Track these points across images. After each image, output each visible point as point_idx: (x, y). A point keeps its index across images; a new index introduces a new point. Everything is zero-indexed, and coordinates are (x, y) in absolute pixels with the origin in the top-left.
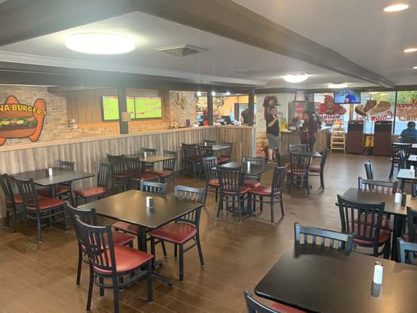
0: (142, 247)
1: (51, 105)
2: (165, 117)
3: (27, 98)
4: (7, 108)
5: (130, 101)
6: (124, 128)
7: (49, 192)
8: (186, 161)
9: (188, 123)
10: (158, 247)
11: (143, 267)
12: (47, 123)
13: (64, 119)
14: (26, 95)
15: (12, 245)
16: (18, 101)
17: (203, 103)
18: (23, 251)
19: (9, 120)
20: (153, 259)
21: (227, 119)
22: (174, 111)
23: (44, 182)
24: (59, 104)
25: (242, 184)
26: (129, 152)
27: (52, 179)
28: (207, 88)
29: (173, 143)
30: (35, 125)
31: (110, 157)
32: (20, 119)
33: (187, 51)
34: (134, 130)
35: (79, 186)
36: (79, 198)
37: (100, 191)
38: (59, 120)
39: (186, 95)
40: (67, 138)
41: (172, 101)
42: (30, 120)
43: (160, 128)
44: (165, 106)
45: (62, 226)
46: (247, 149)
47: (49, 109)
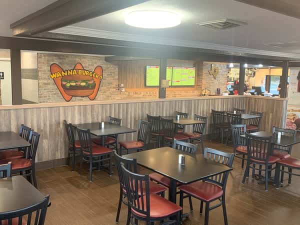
0: (172, 199)
1: (106, 72)
2: (198, 85)
3: (89, 65)
4: (75, 72)
5: (169, 71)
6: (162, 93)
7: (100, 142)
8: (214, 126)
9: (218, 92)
10: (186, 201)
11: (171, 217)
12: (102, 86)
13: (115, 83)
14: (89, 62)
15: (70, 181)
16: (83, 68)
17: (235, 73)
18: (78, 187)
19: (76, 82)
20: (181, 212)
21: (258, 90)
22: (206, 80)
23: (98, 133)
24: (112, 71)
25: (271, 154)
26: (165, 113)
27: (103, 131)
28: (239, 60)
29: (204, 109)
30: (94, 87)
31: (149, 117)
32: (83, 81)
33: (227, 25)
34: (170, 95)
35: (123, 139)
36: (123, 149)
37: (140, 145)
38: (111, 83)
39: (219, 66)
40: (117, 99)
41: (205, 71)
42: (90, 83)
43: (192, 95)
44: (198, 75)
45: (107, 170)
46: (277, 120)
47: (105, 75)
